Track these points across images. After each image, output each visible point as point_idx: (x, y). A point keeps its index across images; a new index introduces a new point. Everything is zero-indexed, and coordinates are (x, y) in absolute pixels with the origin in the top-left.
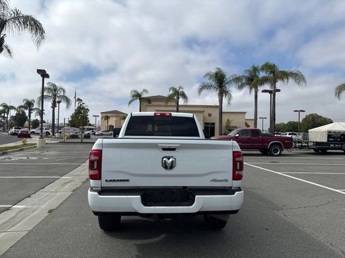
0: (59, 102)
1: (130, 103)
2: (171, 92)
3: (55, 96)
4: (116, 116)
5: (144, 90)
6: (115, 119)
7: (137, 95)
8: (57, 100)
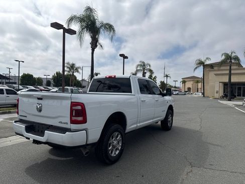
0: (146, 73)
1: (195, 70)
2: (223, 57)
3: (144, 69)
4: (193, 81)
5: (207, 58)
6: (192, 82)
7: (201, 63)
8: (145, 71)
